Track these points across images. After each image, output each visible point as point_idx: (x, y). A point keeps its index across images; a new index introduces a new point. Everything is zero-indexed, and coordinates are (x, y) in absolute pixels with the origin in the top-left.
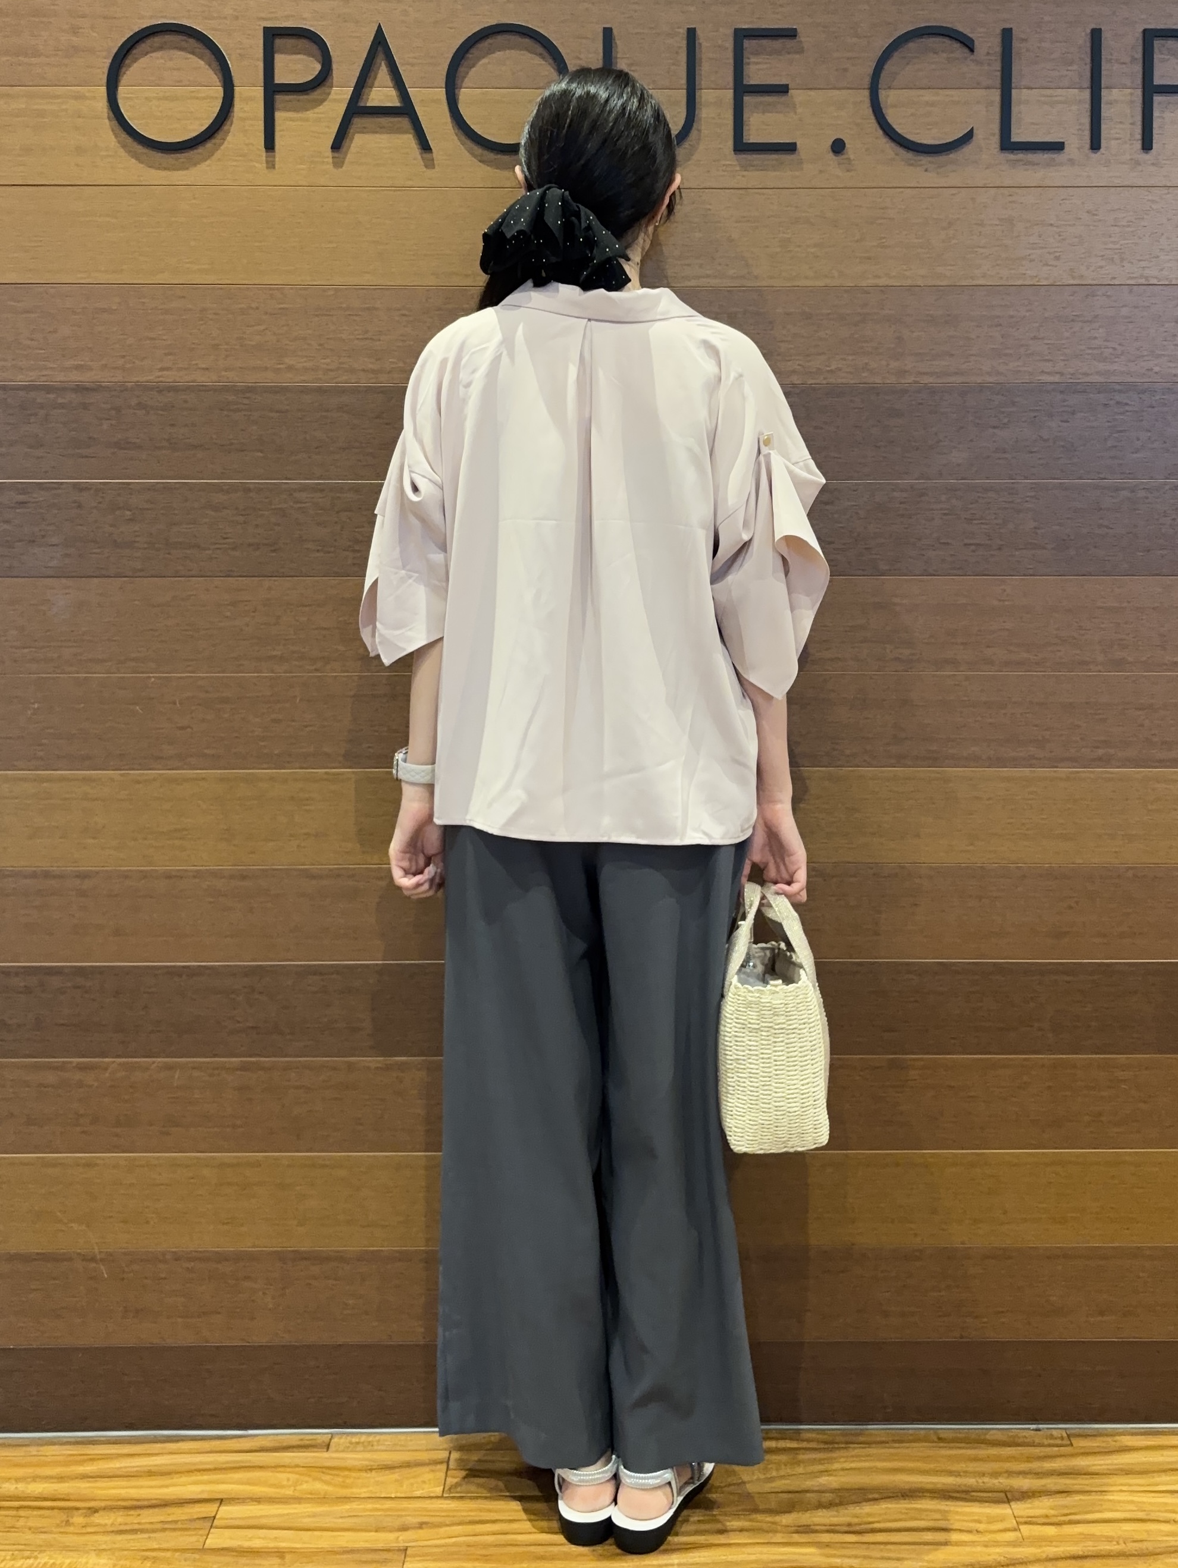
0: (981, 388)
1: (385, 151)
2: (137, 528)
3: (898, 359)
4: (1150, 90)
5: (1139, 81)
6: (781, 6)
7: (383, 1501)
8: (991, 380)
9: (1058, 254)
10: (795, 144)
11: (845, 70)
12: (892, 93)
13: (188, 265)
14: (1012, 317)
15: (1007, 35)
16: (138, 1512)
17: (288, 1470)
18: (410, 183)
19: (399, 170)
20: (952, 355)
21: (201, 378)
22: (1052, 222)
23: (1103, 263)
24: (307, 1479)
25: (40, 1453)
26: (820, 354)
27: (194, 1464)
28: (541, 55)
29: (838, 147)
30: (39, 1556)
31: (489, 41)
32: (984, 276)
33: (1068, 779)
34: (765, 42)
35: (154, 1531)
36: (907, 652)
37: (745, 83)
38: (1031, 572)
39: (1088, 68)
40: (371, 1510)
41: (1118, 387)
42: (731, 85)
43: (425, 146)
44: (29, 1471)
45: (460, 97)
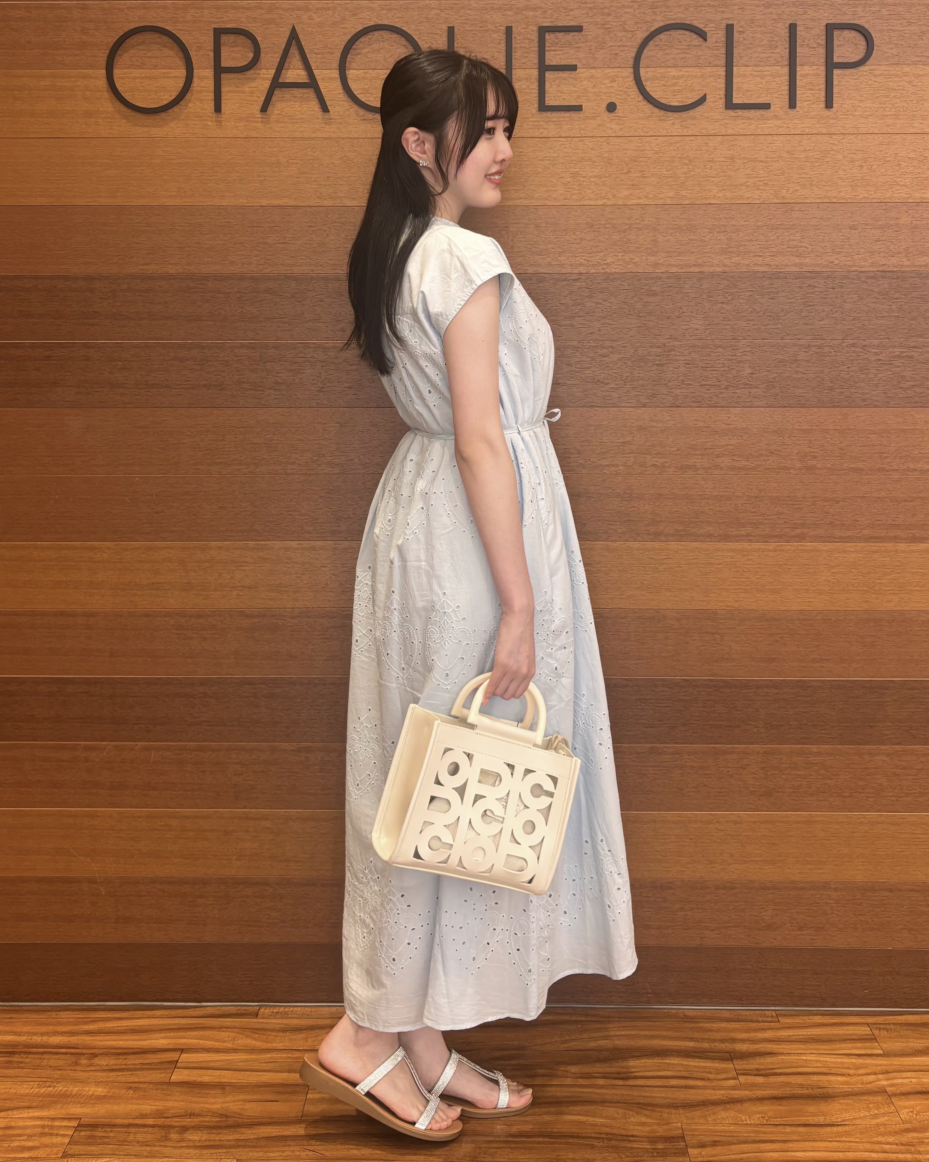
0: (713, 275)
1: (297, 113)
2: (126, 374)
3: (654, 256)
4: (831, 66)
5: (823, 60)
6: (571, 10)
7: (294, 1052)
8: (719, 269)
9: (766, 182)
10: (582, 106)
11: (616, 54)
12: (649, 69)
13: (163, 193)
14: (734, 226)
15: (730, 29)
16: (125, 1057)
17: (229, 1030)
18: (314, 135)
19: (307, 126)
20: (693, 253)
21: (172, 270)
22: (763, 159)
23: (799, 188)
24: (241, 1036)
25: (58, 1016)
26: (599, 252)
27: (163, 1025)
28: (404, 46)
29: (611, 108)
30: (57, 1085)
31: (370, 37)
32: (714, 197)
33: (775, 551)
34: (560, 35)
35: (135, 1070)
36: (662, 461)
37: (546, 64)
38: (748, 404)
39: (787, 51)
40: (285, 1058)
41: (809, 275)
42: (537, 66)
43: (325, 109)
44: (51, 1028)
45: (350, 76)
